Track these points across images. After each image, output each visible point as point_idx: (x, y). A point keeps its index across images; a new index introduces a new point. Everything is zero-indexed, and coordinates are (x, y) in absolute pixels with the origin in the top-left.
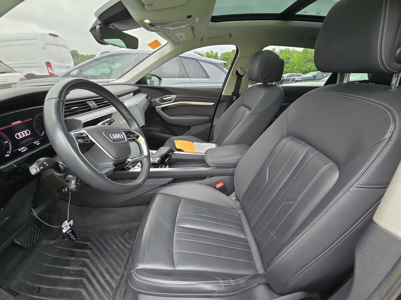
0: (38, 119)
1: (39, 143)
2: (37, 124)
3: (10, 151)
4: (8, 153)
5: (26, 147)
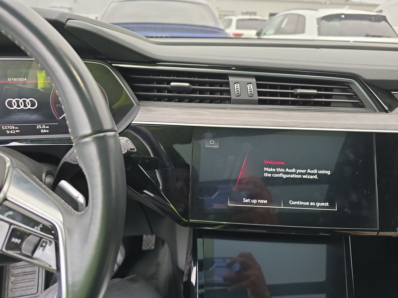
5: (17, 128)
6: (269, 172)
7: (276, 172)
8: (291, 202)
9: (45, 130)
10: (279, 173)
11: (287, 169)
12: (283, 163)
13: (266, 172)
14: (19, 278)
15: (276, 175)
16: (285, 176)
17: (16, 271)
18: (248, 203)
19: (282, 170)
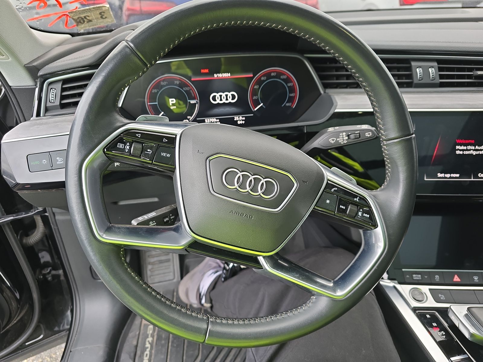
0: (262, 78)
1: (243, 120)
2: (256, 87)
3: (193, 117)
4: (189, 119)
5: (218, 120)
6: (460, 150)
7: (467, 150)
8: (480, 175)
9: (241, 121)
10: (470, 150)
11: (477, 146)
12: (473, 142)
13: (458, 150)
14: (156, 266)
15: (467, 153)
16: (474, 153)
17: (152, 260)
18: (442, 178)
19: (473, 148)
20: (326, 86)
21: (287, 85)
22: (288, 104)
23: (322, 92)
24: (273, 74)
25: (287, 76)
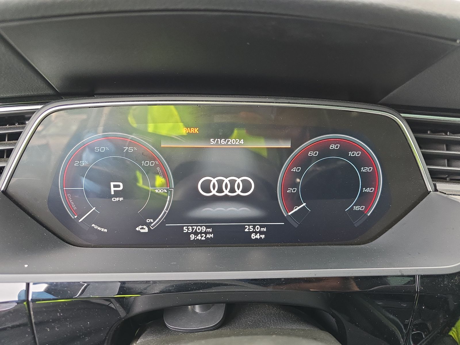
0: (311, 154)
1: (261, 233)
2: (295, 169)
3: (157, 220)
4: (148, 225)
9: (258, 234)
20: (435, 176)
21: (359, 170)
22: (356, 208)
23: (430, 188)
24: (333, 147)
25: (363, 153)
